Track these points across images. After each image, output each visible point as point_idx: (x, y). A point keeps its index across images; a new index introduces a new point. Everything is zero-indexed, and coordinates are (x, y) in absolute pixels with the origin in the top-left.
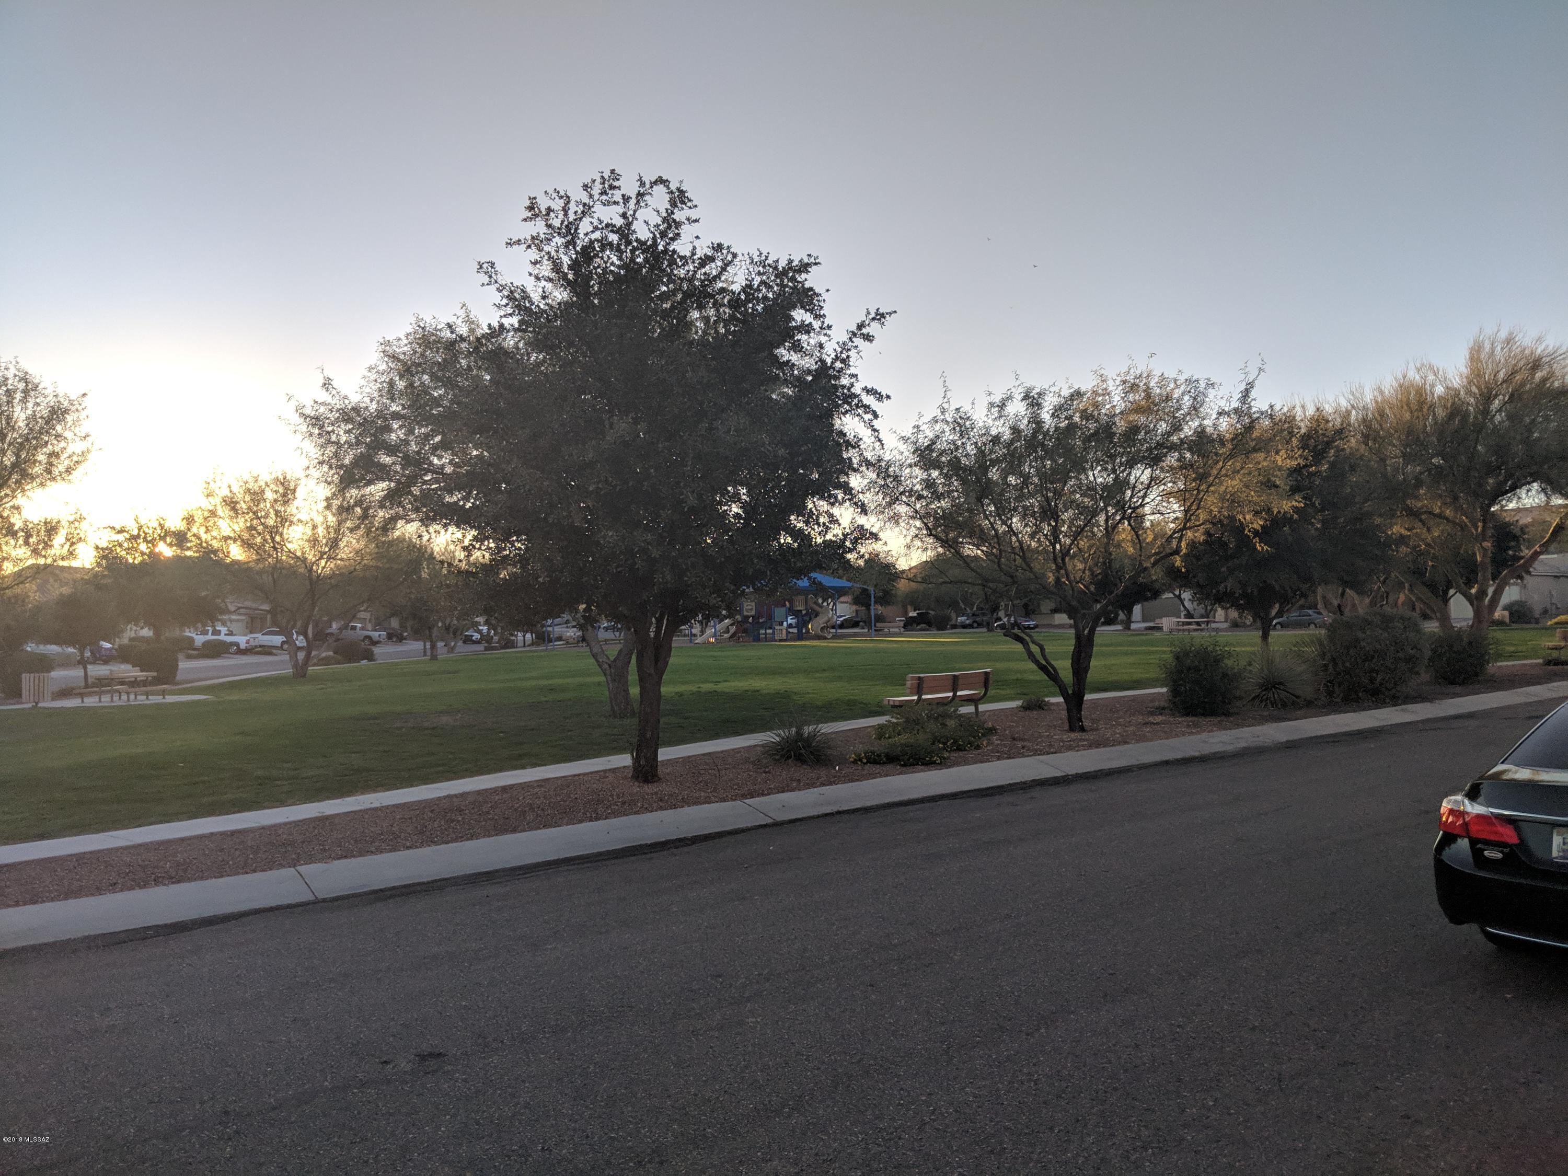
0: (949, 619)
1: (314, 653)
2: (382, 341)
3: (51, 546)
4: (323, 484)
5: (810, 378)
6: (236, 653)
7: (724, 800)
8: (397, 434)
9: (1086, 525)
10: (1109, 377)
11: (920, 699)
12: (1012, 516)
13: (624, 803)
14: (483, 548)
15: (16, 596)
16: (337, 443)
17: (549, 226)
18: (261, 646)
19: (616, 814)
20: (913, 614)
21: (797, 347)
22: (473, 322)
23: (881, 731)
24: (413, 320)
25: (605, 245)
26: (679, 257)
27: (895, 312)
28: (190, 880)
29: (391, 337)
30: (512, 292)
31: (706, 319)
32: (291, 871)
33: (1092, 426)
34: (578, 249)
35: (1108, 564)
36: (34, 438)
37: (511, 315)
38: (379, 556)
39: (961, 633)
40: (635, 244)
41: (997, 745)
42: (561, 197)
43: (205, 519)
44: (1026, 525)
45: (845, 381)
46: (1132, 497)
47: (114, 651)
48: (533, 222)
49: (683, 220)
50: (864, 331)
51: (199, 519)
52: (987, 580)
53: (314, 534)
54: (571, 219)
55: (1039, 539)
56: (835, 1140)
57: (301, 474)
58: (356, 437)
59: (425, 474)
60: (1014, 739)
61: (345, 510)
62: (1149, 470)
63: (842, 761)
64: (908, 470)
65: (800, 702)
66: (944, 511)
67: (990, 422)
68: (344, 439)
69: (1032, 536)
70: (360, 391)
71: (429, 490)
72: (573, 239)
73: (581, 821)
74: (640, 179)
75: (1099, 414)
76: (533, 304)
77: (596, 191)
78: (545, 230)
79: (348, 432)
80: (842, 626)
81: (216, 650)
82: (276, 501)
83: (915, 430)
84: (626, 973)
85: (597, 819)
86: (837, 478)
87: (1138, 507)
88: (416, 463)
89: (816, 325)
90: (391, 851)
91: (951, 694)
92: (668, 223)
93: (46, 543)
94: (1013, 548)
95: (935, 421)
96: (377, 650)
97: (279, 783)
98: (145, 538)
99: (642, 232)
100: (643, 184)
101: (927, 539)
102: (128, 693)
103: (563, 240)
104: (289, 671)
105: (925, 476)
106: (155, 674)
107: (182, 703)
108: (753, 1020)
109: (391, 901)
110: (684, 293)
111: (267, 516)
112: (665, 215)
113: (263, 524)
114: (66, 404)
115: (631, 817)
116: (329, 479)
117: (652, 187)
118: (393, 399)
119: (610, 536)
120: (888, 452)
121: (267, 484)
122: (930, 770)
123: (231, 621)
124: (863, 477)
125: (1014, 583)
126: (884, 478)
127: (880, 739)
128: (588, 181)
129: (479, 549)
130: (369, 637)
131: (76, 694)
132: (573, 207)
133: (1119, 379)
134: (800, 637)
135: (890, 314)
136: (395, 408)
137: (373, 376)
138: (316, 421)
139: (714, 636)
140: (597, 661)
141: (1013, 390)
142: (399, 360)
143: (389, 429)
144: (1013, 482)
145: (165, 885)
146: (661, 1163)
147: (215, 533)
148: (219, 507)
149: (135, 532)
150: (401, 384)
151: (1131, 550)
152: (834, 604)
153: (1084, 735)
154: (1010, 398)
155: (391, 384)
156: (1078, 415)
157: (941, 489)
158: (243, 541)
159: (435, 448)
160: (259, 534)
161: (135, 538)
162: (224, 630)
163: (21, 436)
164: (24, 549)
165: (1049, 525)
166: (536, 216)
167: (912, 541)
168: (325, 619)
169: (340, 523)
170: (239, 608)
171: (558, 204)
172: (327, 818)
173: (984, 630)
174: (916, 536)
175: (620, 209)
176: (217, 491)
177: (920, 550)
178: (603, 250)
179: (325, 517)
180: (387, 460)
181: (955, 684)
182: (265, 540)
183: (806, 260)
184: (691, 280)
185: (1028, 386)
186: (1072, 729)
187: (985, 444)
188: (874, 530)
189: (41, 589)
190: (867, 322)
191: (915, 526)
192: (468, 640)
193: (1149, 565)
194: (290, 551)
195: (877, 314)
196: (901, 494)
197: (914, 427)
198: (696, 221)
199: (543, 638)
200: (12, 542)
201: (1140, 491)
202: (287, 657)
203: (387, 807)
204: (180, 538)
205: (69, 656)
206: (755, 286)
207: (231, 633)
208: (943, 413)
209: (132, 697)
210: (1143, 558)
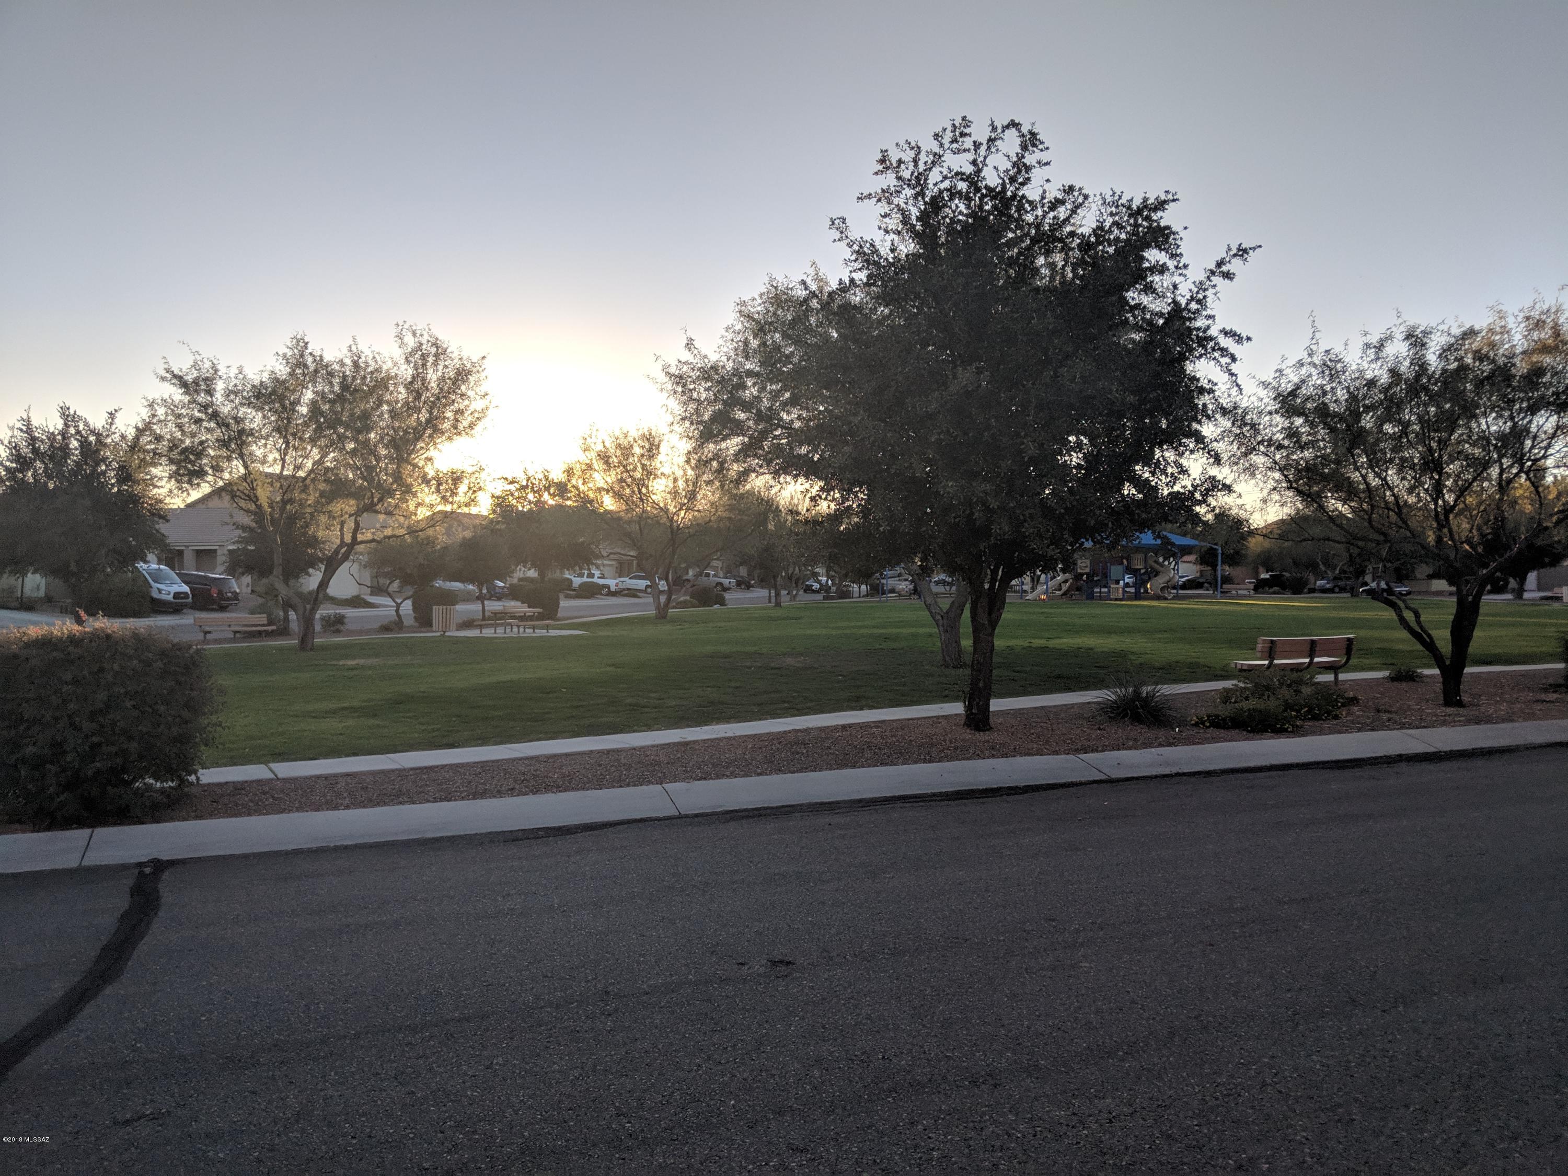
0: (1306, 583)
1: (673, 597)
2: (738, 301)
3: (456, 494)
4: (685, 439)
5: (1161, 322)
6: (607, 595)
7: (1056, 753)
8: (751, 391)
9: (1474, 479)
10: (1510, 312)
11: (1271, 664)
12: (1387, 468)
13: (956, 748)
14: (829, 498)
15: (428, 538)
16: (698, 401)
17: (899, 178)
18: (628, 589)
19: (950, 759)
20: (1264, 576)
21: (1149, 289)
22: (821, 280)
23: (1226, 695)
24: (767, 280)
25: (954, 193)
26: (1028, 201)
27: (1260, 246)
28: (573, 789)
29: (746, 298)
30: (861, 247)
31: (1052, 266)
32: (658, 787)
33: (1487, 368)
34: (927, 199)
35: (1501, 521)
36: (444, 397)
37: (860, 269)
38: (731, 508)
39: (1320, 598)
40: (984, 191)
41: (1358, 717)
42: (912, 148)
43: (583, 471)
44: (1403, 479)
45: (1200, 323)
46: (1533, 447)
47: (506, 590)
48: (884, 175)
49: (1034, 163)
50: (1224, 268)
51: (578, 472)
52: (1356, 538)
53: (675, 487)
54: (921, 170)
55: (1419, 494)
56: (1170, 1088)
57: (666, 429)
58: (715, 395)
59: (775, 429)
60: (1378, 711)
61: (702, 464)
62: (1555, 417)
63: (1183, 723)
64: (1267, 418)
65: (1137, 662)
66: (1307, 462)
67: (1365, 364)
68: (704, 396)
69: (1411, 491)
70: (718, 350)
71: (779, 444)
72: (922, 190)
73: (916, 762)
74: (992, 124)
75: (1496, 355)
76: (881, 257)
77: (946, 140)
78: (895, 182)
79: (708, 389)
80: (1184, 586)
81: (590, 591)
82: (642, 455)
83: (1278, 374)
84: (961, 907)
85: (930, 762)
86: (1188, 426)
87: (1539, 460)
88: (768, 418)
89: (1171, 264)
90: (743, 776)
91: (1307, 660)
92: (1018, 168)
93: (452, 491)
94: (1386, 503)
95: (1301, 364)
96: (727, 596)
97: (646, 710)
98: (532, 488)
99: (991, 179)
100: (994, 129)
101: (1287, 493)
102: (518, 627)
103: (913, 192)
104: (652, 612)
105: (1287, 424)
106: (540, 610)
107: (563, 637)
108: (1087, 965)
109: (744, 821)
110: (1032, 239)
111: (635, 469)
112: (1015, 159)
113: (631, 477)
114: (469, 366)
115: (963, 762)
116: (691, 435)
117: (1003, 131)
118: (747, 358)
119: (950, 486)
120: (1246, 399)
121: (634, 439)
122: (1280, 738)
123: (604, 565)
124: (1216, 425)
125: (1386, 541)
126: (1240, 427)
127: (1225, 703)
128: (939, 129)
129: (826, 499)
130: (721, 584)
131: (477, 626)
132: (923, 157)
133: (1522, 315)
134: (1137, 597)
135: (1254, 249)
136: (748, 366)
137: (730, 336)
138: (680, 379)
139: (1046, 592)
140: (931, 613)
141: (1394, 329)
142: (754, 320)
143: (744, 387)
144: (1390, 431)
145: (553, 792)
146: (995, 1086)
147: (590, 485)
148: (594, 461)
149: (524, 483)
150: (754, 343)
151: (1528, 508)
152: (1177, 563)
153: (1461, 710)
154: (1389, 338)
155: (746, 343)
156: (1470, 355)
157: (1304, 438)
158: (614, 492)
159: (784, 405)
160: (628, 486)
161: (524, 488)
162: (597, 573)
163: (433, 395)
164: (435, 496)
165: (1431, 478)
166: (887, 168)
167: (1269, 494)
168: (683, 565)
169: (697, 477)
170: (611, 553)
171: (908, 156)
172: (687, 744)
173: (1349, 595)
174: (1275, 489)
175: (970, 156)
176: (592, 445)
177: (1277, 504)
178: (951, 199)
179: (685, 471)
180: (741, 415)
181: (1312, 649)
182: (633, 492)
183: (1163, 197)
184: (1038, 226)
185: (1412, 324)
186: (1448, 702)
187: (1358, 389)
188: (1228, 482)
189: (448, 532)
190: (1228, 259)
191: (1273, 479)
192: (808, 589)
193: (1549, 524)
194: (654, 502)
195: (1239, 250)
196: (1259, 443)
197: (1276, 371)
198: (1047, 164)
199: (877, 590)
200: (426, 489)
201: (1542, 441)
202: (651, 600)
203: (740, 737)
204: (562, 489)
205: (469, 592)
206: (1107, 228)
207: (603, 577)
208: (1310, 355)
209: (522, 630)
210: (1543, 516)
